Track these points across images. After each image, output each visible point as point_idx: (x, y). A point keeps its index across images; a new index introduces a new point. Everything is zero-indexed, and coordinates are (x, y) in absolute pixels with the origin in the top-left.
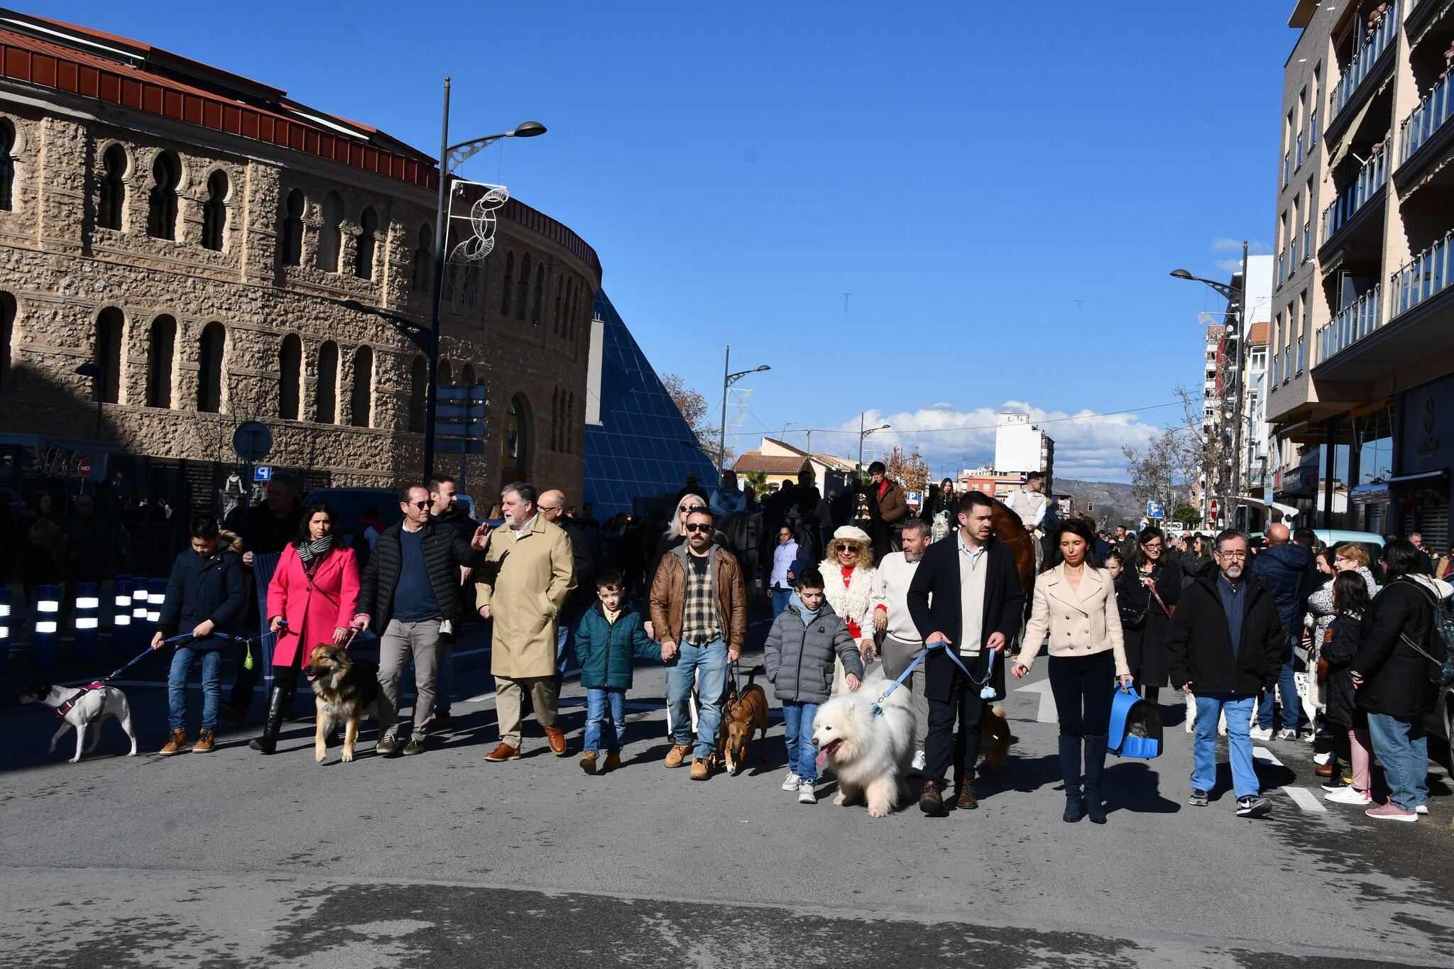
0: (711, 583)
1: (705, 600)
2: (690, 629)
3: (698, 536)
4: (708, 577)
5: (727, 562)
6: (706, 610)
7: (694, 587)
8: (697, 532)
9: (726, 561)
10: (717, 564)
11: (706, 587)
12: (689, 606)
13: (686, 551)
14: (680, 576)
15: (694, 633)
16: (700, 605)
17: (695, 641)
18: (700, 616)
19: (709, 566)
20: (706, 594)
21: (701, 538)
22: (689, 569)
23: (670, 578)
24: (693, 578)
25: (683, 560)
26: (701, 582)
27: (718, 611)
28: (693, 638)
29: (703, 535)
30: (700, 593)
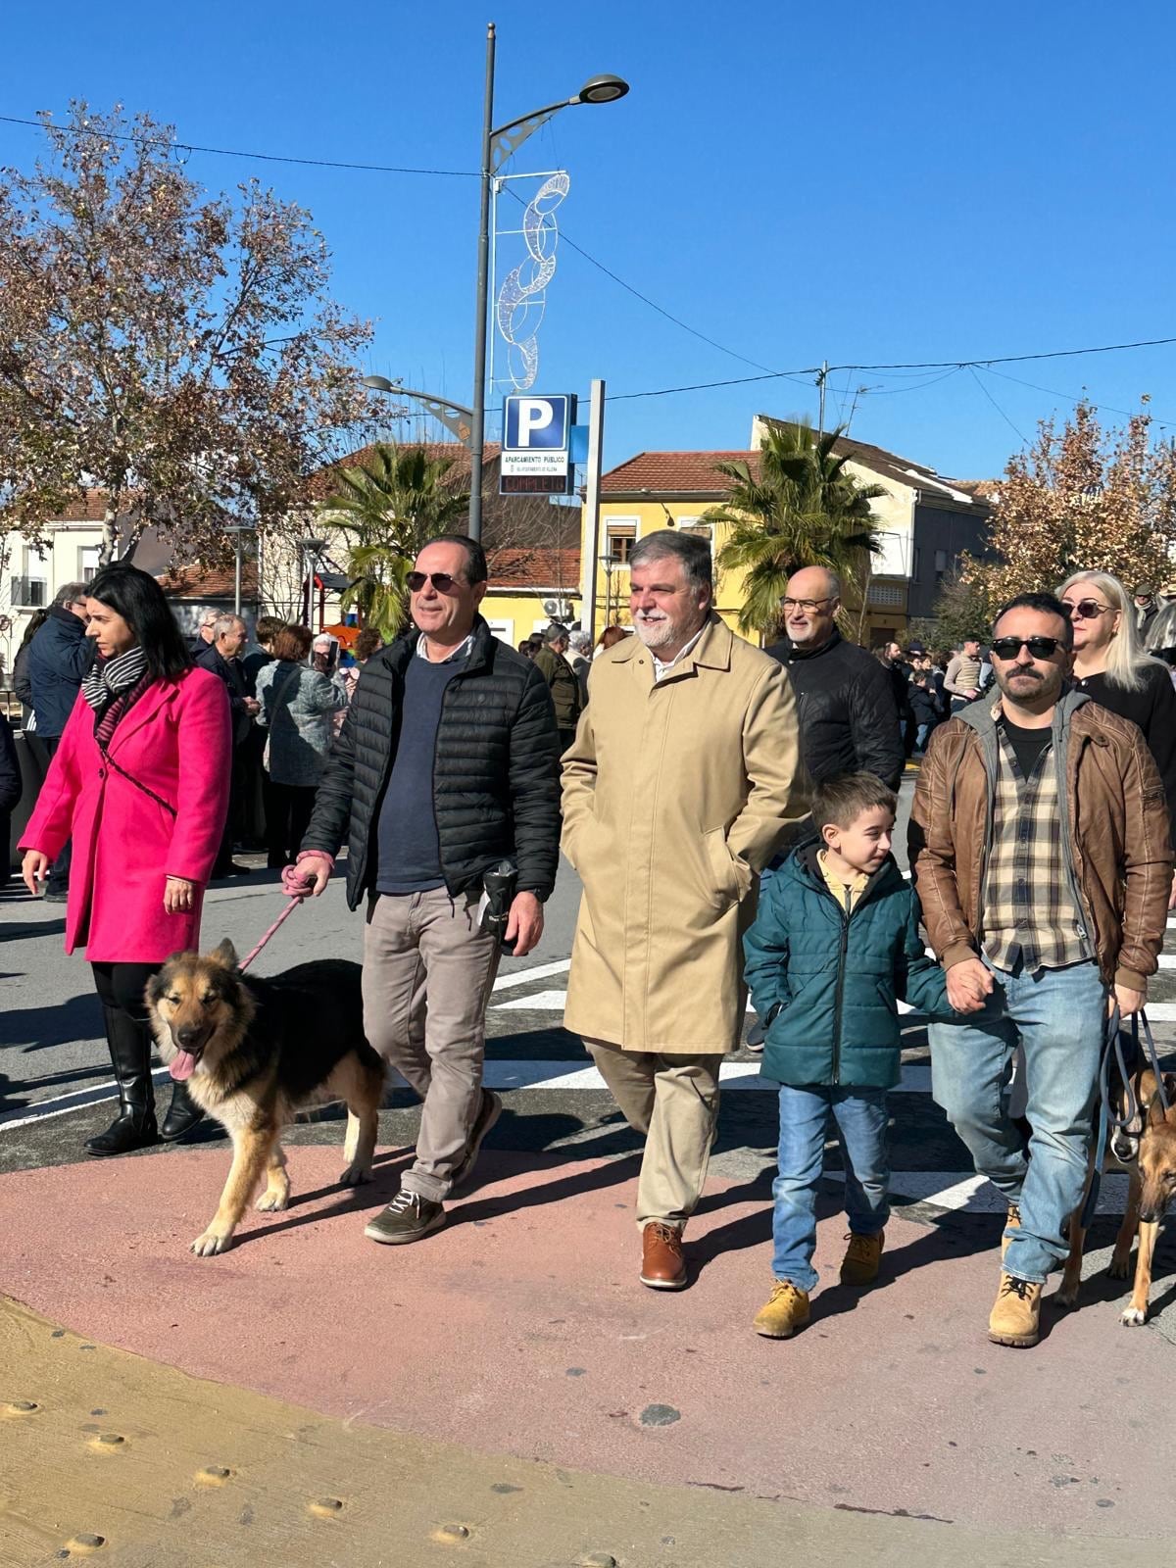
0: (1055, 802)
1: (1042, 849)
2: (997, 927)
3: (1025, 668)
4: (1048, 786)
5: (1103, 741)
6: (1040, 876)
7: (1010, 814)
8: (1023, 657)
9: (1102, 738)
10: (1072, 749)
11: (1043, 813)
12: (995, 864)
13: (995, 716)
14: (974, 782)
15: (1009, 936)
16: (1025, 862)
17: (1008, 961)
18: (1023, 893)
19: (1051, 755)
20: (1042, 831)
21: (1037, 675)
22: (999, 764)
23: (950, 784)
24: (1009, 788)
25: (985, 737)
26: (1029, 798)
27: (1073, 875)
28: (1004, 953)
29: (1041, 665)
30: (1026, 830)
